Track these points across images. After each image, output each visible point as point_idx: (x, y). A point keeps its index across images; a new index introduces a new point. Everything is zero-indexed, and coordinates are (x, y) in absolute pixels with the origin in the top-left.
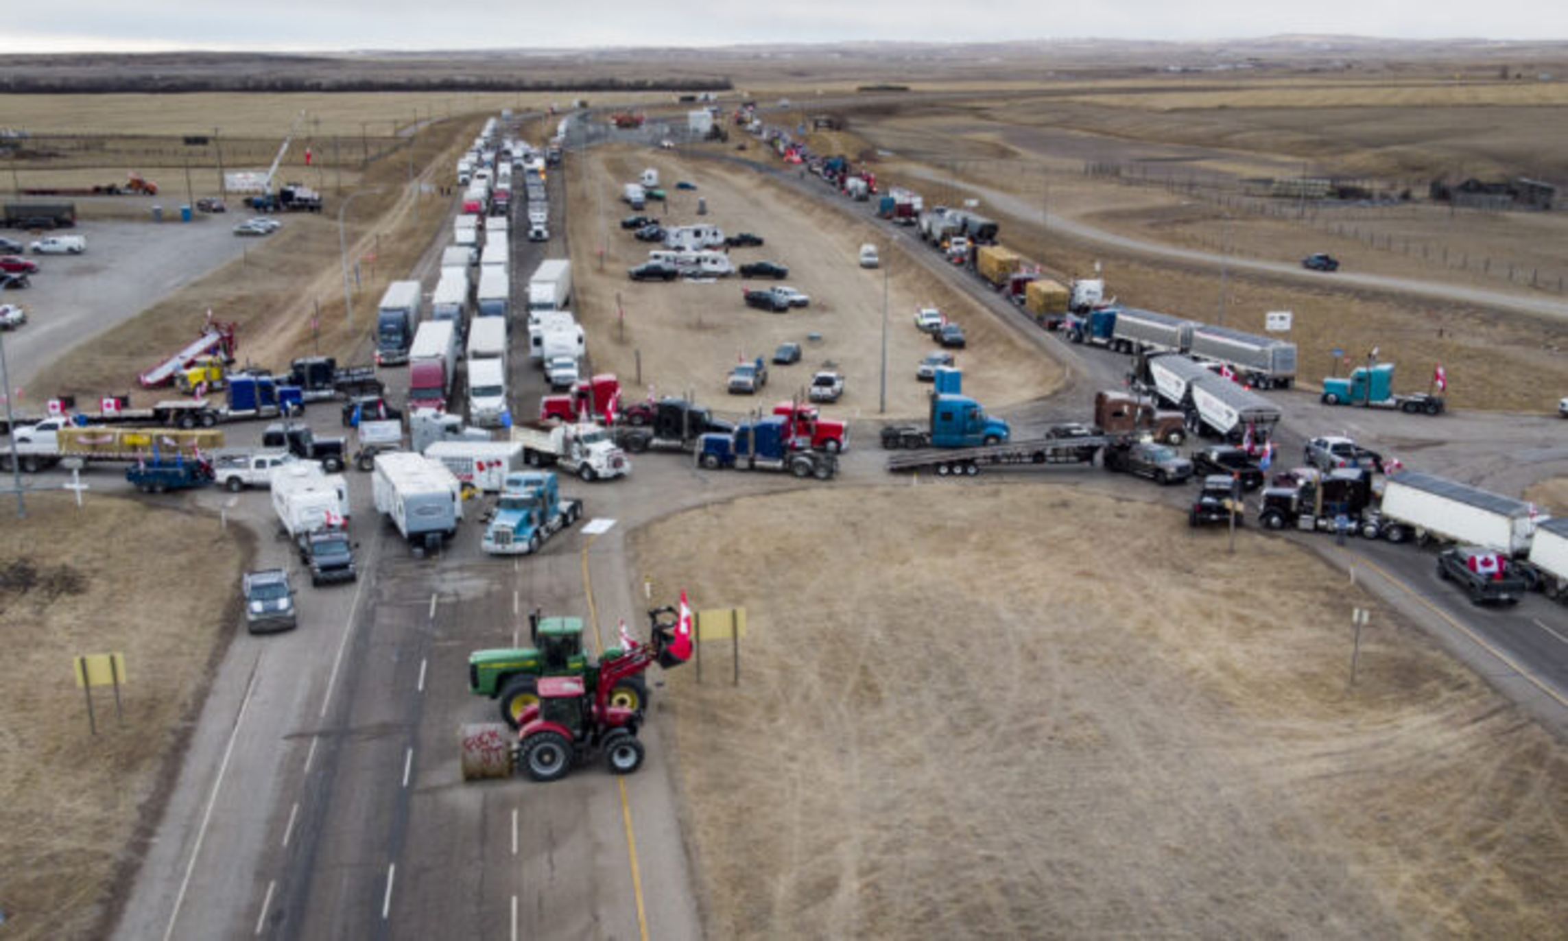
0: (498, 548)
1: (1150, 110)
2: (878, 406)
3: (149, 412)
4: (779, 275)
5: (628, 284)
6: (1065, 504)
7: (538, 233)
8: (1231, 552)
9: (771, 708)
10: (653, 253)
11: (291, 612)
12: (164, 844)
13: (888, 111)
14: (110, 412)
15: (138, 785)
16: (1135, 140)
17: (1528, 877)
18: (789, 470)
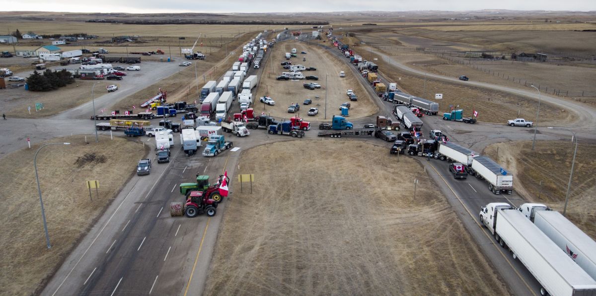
0: (206, 155)
1: (441, 31)
2: (324, 117)
3: (137, 115)
4: (316, 79)
5: (275, 81)
6: (361, 147)
7: (256, 67)
8: (398, 161)
9: (258, 200)
10: (284, 73)
11: (148, 170)
12: (94, 230)
13: (369, 31)
14: (127, 115)
15: (95, 214)
16: (436, 40)
17: (436, 254)
18: (291, 135)
